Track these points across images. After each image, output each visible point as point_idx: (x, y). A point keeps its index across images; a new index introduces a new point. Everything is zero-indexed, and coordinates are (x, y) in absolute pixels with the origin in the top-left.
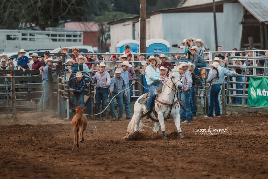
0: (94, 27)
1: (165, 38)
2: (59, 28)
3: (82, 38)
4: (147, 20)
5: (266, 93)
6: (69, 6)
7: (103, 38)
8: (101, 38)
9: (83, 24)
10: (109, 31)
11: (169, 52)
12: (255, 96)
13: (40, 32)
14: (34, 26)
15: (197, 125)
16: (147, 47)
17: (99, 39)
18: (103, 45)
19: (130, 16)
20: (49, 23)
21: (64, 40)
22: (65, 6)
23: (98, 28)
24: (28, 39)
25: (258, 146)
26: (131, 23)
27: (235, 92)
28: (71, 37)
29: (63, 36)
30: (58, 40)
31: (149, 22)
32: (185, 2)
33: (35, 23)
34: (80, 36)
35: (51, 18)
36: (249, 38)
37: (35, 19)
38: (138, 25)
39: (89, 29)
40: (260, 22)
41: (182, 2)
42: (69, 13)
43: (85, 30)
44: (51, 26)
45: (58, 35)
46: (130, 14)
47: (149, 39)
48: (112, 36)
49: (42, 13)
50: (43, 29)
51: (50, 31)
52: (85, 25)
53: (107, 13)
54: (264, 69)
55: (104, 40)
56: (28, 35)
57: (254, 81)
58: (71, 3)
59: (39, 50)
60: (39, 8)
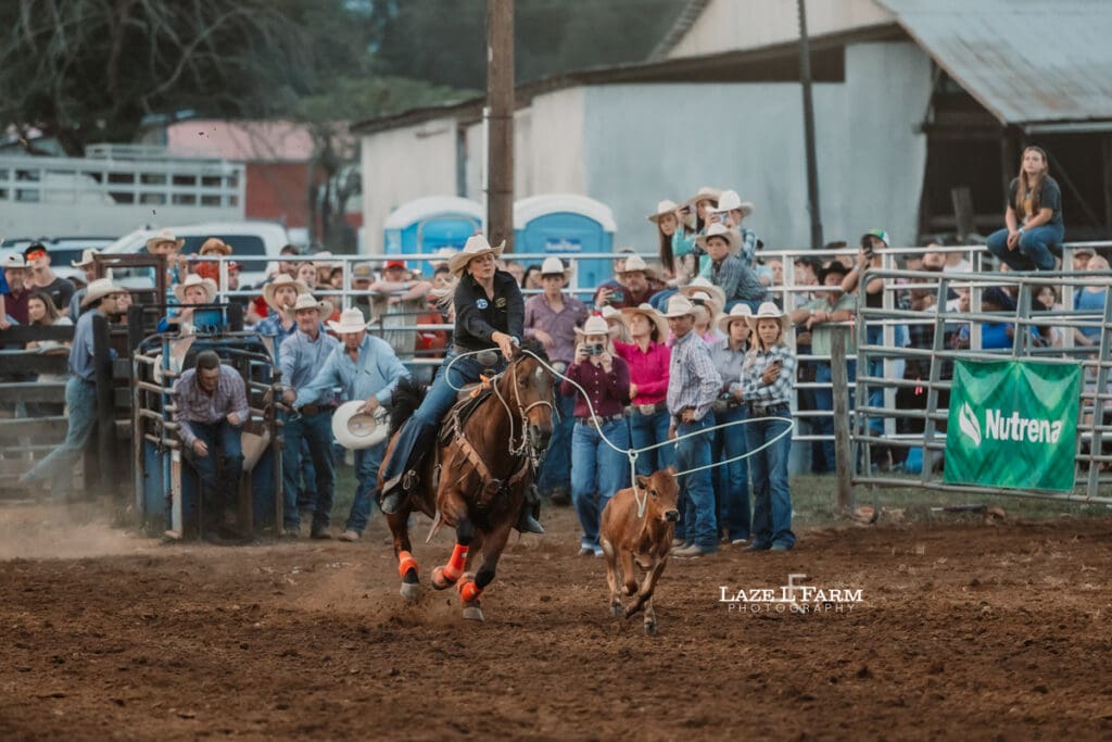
0: (293, 144)
1: (596, 194)
2: (143, 148)
3: (240, 191)
4: (518, 115)
5: (1026, 428)
6: (188, 52)
7: (329, 191)
8: (322, 190)
9: (245, 128)
10: (357, 159)
11: (610, 251)
12: (977, 441)
13: (63, 162)
14: (36, 140)
15: (729, 565)
16: (518, 231)
17: (314, 192)
18: (331, 219)
19: (446, 97)
20: (101, 124)
21: (162, 198)
22: (170, 51)
23: (310, 145)
24: (12, 194)
25: (990, 655)
26: (450, 125)
27: (890, 424)
28: (194, 185)
29: (159, 179)
30: (137, 198)
31: (527, 121)
32: (680, 36)
33: (42, 124)
34: (233, 181)
35: (109, 102)
36: (954, 194)
37: (41, 110)
38: (480, 136)
39: (271, 150)
40: (1004, 122)
41: (668, 37)
42: (186, 82)
43: (251, 155)
44: (111, 140)
45: (137, 179)
46: (446, 89)
47: (529, 193)
48: (367, 184)
49: (71, 82)
50: (76, 150)
51: (107, 159)
52: (252, 133)
53: (346, 83)
54: (1016, 325)
55: (333, 199)
56: (12, 175)
57: (974, 379)
58: (197, 41)
59: (56, 242)
60: (60, 62)
